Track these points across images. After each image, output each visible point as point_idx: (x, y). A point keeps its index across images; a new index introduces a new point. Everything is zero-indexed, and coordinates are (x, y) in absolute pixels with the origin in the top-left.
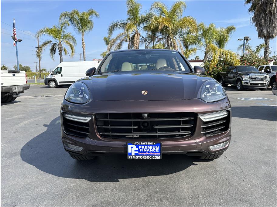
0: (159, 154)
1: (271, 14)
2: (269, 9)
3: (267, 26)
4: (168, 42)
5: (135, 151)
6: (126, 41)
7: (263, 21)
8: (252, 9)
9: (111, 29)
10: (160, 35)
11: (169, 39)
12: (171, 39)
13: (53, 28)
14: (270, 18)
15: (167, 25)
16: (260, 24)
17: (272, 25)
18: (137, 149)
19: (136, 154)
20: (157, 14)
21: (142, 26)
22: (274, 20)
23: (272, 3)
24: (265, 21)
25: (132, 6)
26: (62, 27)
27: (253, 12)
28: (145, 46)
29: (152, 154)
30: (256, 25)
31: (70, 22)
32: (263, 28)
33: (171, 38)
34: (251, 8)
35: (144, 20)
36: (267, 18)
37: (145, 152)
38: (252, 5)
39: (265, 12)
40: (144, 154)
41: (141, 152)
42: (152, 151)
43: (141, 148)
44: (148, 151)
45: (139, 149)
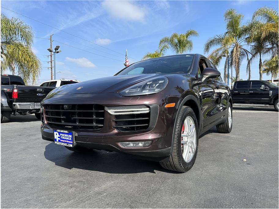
0: (72, 142)
5: (59, 137)
6: (225, 56)
9: (208, 46)
10: (268, 44)
13: (155, 53)
15: (273, 31)
18: (59, 136)
19: (59, 141)
21: (244, 37)
25: (231, 19)
26: (161, 51)
28: (248, 59)
29: (68, 141)
31: (169, 46)
35: (246, 30)
37: (64, 139)
40: (63, 141)
41: (62, 139)
42: (67, 139)
43: (61, 136)
44: (65, 138)
45: (60, 136)
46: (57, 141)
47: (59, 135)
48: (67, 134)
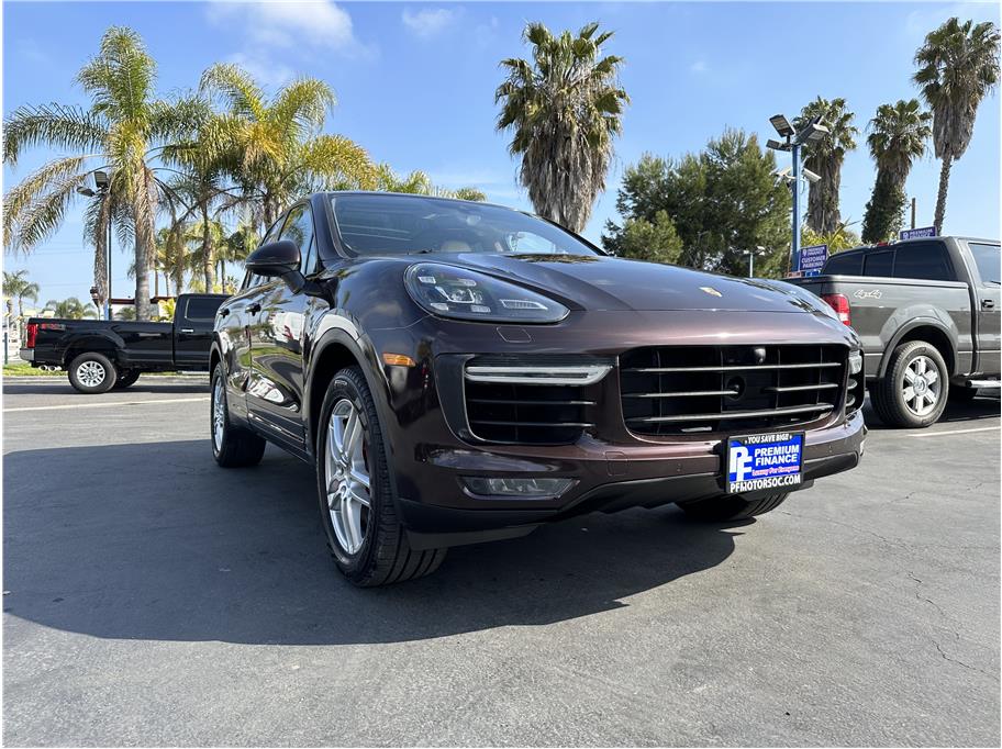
0: (797, 468)
1: (568, 168)
2: (563, 153)
3: (559, 200)
4: (268, 212)
5: (746, 465)
7: (549, 186)
8: (518, 145)
10: (231, 184)
11: (272, 203)
12: (278, 205)
14: (567, 178)
16: (541, 194)
17: (573, 198)
18: (750, 459)
19: (748, 476)
20: (221, 109)
21: (160, 142)
22: (575, 187)
23: (570, 138)
24: (555, 185)
27: (522, 156)
29: (781, 469)
30: (532, 195)
32: (549, 206)
33: (280, 201)
34: (515, 142)
36: (560, 178)
37: (768, 467)
38: (518, 135)
39: (553, 159)
40: (765, 472)
41: (761, 467)
42: (782, 460)
43: (759, 456)
44: (775, 461)
45: (754, 459)
46: (740, 478)
47: (751, 453)
48: (781, 445)
